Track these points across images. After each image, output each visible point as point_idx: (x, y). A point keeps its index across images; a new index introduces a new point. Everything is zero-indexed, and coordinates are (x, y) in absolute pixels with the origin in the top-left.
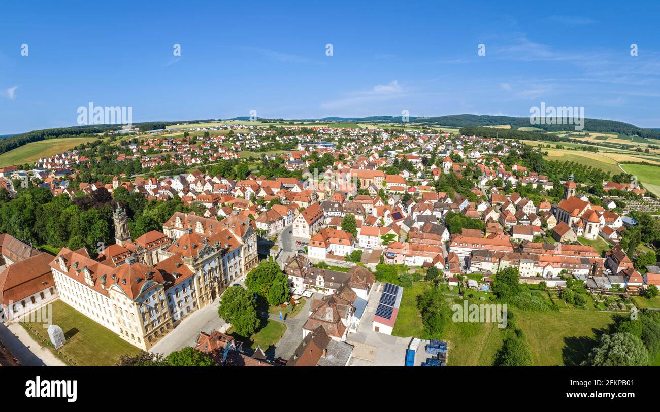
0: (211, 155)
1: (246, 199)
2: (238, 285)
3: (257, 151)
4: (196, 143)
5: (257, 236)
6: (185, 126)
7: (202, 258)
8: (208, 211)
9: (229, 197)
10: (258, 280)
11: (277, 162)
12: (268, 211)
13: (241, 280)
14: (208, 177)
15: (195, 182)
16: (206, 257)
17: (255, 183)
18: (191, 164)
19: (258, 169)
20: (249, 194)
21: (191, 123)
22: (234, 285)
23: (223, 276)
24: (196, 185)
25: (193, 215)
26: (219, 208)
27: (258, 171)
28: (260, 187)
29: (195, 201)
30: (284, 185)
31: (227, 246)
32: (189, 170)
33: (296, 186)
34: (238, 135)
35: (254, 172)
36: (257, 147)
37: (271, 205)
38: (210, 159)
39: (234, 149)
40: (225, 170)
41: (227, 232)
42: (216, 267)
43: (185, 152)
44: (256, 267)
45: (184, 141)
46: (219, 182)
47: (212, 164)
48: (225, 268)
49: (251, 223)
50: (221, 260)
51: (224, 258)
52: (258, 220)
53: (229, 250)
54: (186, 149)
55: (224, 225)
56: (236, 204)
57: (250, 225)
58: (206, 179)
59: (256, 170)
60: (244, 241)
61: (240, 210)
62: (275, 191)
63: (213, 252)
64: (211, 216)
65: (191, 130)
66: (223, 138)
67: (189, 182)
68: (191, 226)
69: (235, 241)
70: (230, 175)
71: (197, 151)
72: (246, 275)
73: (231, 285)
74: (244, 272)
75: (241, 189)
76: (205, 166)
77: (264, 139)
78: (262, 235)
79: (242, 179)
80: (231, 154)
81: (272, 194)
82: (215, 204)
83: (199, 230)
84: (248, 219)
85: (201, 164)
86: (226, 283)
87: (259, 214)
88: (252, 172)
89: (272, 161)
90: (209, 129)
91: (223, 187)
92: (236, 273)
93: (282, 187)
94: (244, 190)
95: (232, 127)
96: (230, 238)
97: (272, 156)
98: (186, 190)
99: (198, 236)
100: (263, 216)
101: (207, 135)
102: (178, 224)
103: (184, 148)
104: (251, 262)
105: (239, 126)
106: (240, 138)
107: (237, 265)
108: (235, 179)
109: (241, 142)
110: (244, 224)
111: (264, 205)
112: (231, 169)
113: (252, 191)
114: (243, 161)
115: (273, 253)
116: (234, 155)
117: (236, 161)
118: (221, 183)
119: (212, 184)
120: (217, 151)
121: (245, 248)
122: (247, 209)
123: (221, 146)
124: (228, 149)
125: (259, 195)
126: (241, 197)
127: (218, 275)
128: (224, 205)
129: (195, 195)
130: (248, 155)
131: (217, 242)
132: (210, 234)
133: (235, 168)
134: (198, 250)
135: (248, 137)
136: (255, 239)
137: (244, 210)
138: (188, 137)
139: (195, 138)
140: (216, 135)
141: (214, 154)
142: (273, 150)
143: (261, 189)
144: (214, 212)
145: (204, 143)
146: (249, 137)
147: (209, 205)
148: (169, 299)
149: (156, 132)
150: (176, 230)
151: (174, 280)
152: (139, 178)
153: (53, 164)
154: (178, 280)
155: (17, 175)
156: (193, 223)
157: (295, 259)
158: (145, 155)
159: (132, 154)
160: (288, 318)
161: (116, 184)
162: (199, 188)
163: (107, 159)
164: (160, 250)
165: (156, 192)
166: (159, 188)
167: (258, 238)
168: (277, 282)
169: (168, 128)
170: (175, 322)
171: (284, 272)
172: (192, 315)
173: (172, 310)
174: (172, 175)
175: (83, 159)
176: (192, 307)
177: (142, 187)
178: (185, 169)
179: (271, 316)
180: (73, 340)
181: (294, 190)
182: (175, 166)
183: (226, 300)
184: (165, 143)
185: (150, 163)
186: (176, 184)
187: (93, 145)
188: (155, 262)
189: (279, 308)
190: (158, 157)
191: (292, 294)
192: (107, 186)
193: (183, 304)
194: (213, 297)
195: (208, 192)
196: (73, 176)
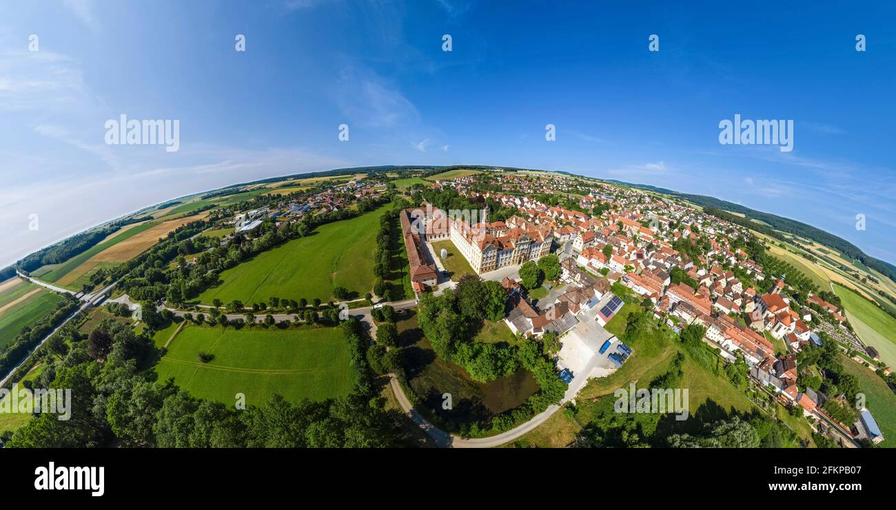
0: (539, 189)
1: (552, 217)
2: (533, 261)
3: (565, 192)
4: (532, 182)
6: (528, 172)
7: (520, 242)
8: (530, 219)
9: (544, 214)
10: (544, 263)
11: (575, 201)
12: (562, 227)
13: (536, 260)
14: (535, 201)
15: (528, 202)
16: (523, 242)
17: (560, 210)
18: (527, 192)
20: (555, 215)
21: (530, 170)
23: (528, 254)
24: (527, 204)
25: (522, 219)
26: (536, 219)
29: (525, 212)
31: (535, 240)
33: (583, 218)
34: (556, 181)
36: (565, 190)
37: (566, 224)
38: (538, 192)
39: (552, 188)
40: (545, 199)
41: (537, 232)
42: (526, 249)
43: (525, 186)
44: (547, 256)
45: (526, 180)
46: (540, 205)
47: (538, 195)
48: (530, 250)
49: (552, 231)
50: (529, 246)
51: (531, 245)
52: (557, 231)
53: (535, 242)
54: (526, 184)
55: (537, 228)
56: (546, 219)
57: (550, 232)
58: (533, 202)
59: (562, 203)
60: (545, 240)
61: (547, 223)
62: (570, 217)
63: (527, 240)
64: (531, 222)
65: (530, 174)
66: (547, 181)
67: (525, 201)
69: (540, 238)
70: (547, 202)
71: (531, 186)
72: (540, 258)
73: (530, 260)
74: (539, 256)
75: (551, 211)
76: (534, 195)
77: (570, 186)
78: (555, 240)
79: (553, 206)
80: (549, 191)
81: (568, 219)
82: (535, 216)
83: (523, 227)
84: (551, 229)
85: (532, 193)
86: (528, 258)
87: (557, 228)
88: (559, 203)
89: (572, 200)
90: (540, 175)
91: (541, 208)
92: (535, 255)
93: (575, 216)
94: (552, 213)
95: (553, 176)
96: (538, 236)
97: (573, 197)
98: (522, 205)
99: (522, 230)
100: (559, 230)
101: (538, 178)
102: (514, 221)
104: (545, 252)
105: (557, 176)
106: (557, 183)
107: (537, 251)
108: (549, 205)
109: (556, 185)
110: (547, 231)
111: (561, 224)
112: (548, 199)
113: (557, 214)
114: (555, 197)
115: (558, 251)
116: (551, 192)
117: (552, 196)
119: (536, 205)
120: (542, 188)
121: (544, 244)
122: (552, 223)
123: (545, 185)
124: (548, 188)
125: (560, 218)
126: (550, 216)
127: (525, 253)
128: (539, 218)
129: (526, 209)
130: (559, 193)
131: (531, 236)
132: (528, 231)
133: (550, 199)
134: (520, 237)
136: (551, 241)
137: (550, 223)
138: (528, 178)
139: (532, 179)
140: (544, 179)
142: (574, 194)
143: (562, 214)
144: (533, 220)
145: (536, 182)
146: (562, 183)
147: (532, 216)
148: (498, 256)
149: (512, 173)
150: (512, 224)
151: (503, 248)
152: (499, 194)
153: (461, 181)
154: (505, 248)
155: (444, 183)
156: (521, 223)
157: (569, 259)
158: (504, 183)
159: (498, 182)
160: (552, 289)
161: (488, 195)
162: (529, 205)
163: (486, 183)
164: (501, 232)
165: (506, 202)
166: (508, 201)
167: (553, 240)
168: (554, 268)
169: (518, 171)
170: (497, 267)
171: (560, 264)
172: (505, 267)
173: (497, 261)
174: (516, 196)
175: (475, 181)
176: (507, 264)
177: (500, 199)
178: (524, 195)
179: (544, 285)
180: (450, 258)
181: (581, 220)
182: (519, 192)
183: (524, 267)
184: (516, 179)
185: (506, 188)
186: (518, 201)
187: (481, 175)
188: (497, 237)
189: (550, 282)
190: (510, 185)
191: (559, 278)
192: (484, 195)
193: (503, 261)
194: (519, 263)
195: (533, 209)
196: (469, 188)
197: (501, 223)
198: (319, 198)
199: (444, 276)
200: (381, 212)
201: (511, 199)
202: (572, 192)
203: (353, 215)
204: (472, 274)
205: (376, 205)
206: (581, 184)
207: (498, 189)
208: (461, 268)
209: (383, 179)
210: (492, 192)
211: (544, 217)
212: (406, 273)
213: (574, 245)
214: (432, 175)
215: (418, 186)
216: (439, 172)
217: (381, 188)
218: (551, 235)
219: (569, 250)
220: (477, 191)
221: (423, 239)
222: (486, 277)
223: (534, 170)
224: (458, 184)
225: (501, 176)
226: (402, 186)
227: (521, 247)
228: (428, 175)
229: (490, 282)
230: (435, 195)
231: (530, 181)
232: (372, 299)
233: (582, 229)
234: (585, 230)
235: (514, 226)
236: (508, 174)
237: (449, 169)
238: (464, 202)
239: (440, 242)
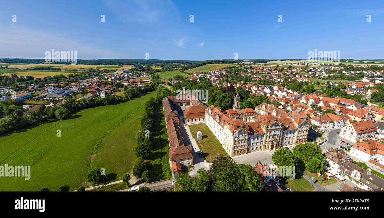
0: (290, 78)
1: (308, 105)
2: (288, 148)
3: (324, 79)
4: (282, 71)
5: (310, 127)
6: (278, 62)
7: (271, 127)
8: (281, 106)
9: (296, 101)
10: (302, 151)
11: (339, 88)
12: (322, 115)
13: (292, 147)
14: (285, 89)
15: (278, 91)
16: (274, 128)
17: (317, 97)
18: (277, 81)
19: (322, 89)
20: (311, 103)
21: (281, 60)
22: (286, 147)
23: (281, 140)
24: (278, 92)
25: (273, 106)
26: (288, 106)
27: (322, 91)
28: (320, 100)
29: (275, 100)
30: (341, 102)
31: (287, 126)
32: (275, 84)
33: (353, 105)
34: (312, 68)
35: (318, 91)
36: (324, 76)
37: (327, 112)
38: (289, 80)
39: (306, 76)
40: (298, 87)
41: (290, 119)
42: (278, 135)
43: (275, 75)
44: (304, 144)
45: (276, 69)
46: (292, 93)
47: (290, 83)
48: (283, 137)
49: (308, 119)
50: (282, 132)
51: (284, 131)
52: (313, 118)
53: (288, 129)
54: (276, 74)
55: (289, 115)
56: (300, 106)
57: (306, 120)
58: (284, 90)
59: (320, 90)
60: (300, 127)
61: (302, 110)
62: (332, 105)
63: (278, 127)
64: (282, 109)
65: (281, 64)
66: (301, 69)
67: (274, 90)
68: (270, 111)
69: (294, 125)
70: (300, 90)
71: (282, 75)
72: (295, 145)
73: (284, 147)
74: (294, 144)
75: (305, 99)
76: (285, 83)
77: (331, 72)
78: (314, 128)
79: (308, 93)
80: (303, 79)
81: (329, 106)
82: (287, 103)
83: (274, 113)
84: (306, 116)
85: (283, 82)
86: (281, 144)
87: (315, 115)
88: (317, 91)
89: (335, 86)
90: (292, 64)
91: (293, 96)
92: (289, 142)
93: (339, 103)
94: (307, 100)
95: (308, 64)
96: (291, 123)
97: (336, 83)
98: (272, 94)
99: (272, 116)
100: (318, 117)
101: (290, 67)
102: (263, 108)
103: (275, 73)
104: (301, 140)
105: (314, 63)
106: (313, 70)
107: (291, 138)
108: (303, 93)
109: (313, 72)
110: (302, 118)
111: (320, 111)
112: (302, 87)
113: (313, 101)
114: (311, 84)
115: (318, 140)
116: (306, 79)
117: (306, 83)
118: (293, 93)
119: (288, 93)
120: (295, 76)
121: (299, 131)
122: (307, 111)
123: (298, 74)
124: (302, 75)
125: (318, 105)
126: (305, 104)
127: (278, 139)
128: (292, 105)
129: (276, 97)
130: (316, 80)
131: (282, 123)
132: (279, 117)
133: (305, 87)
134: (270, 123)
135: (318, 70)
136: (308, 128)
137: (305, 111)
138: (279, 68)
139: (283, 69)
140: (296, 68)
141: (292, 78)
142: (337, 79)
143: (321, 101)
144: (284, 107)
145: (287, 71)
146: (320, 70)
147: (283, 103)
148: (249, 140)
149: (261, 64)
150: (262, 110)
151: (254, 132)
152: (249, 84)
153: (214, 73)
154: (256, 133)
155: (200, 76)
156: (272, 110)
157: (337, 150)
158: (254, 74)
159: (248, 73)
160: (317, 183)
161: (238, 85)
162: (280, 94)
163: (237, 74)
164: (251, 117)
165: (256, 91)
166: (257, 90)
167: (310, 129)
168: (315, 158)
169: (268, 63)
170: (248, 151)
171: (324, 155)
172: (257, 152)
173: (249, 145)
174: (265, 85)
175: (227, 73)
176: (259, 148)
177: (249, 88)
178: (274, 84)
179: (305, 176)
180: (205, 140)
181: (349, 107)
182: (268, 81)
183: (278, 153)
184: (265, 70)
185: (256, 78)
186: (267, 90)
187: (232, 68)
188: (248, 122)
189: (313, 174)
190: (259, 76)
191: (326, 171)
192: (234, 85)
193: (255, 145)
194: (272, 148)
195: (284, 97)
196: (222, 79)
197: (251, 110)
198: (84, 83)
199: (199, 157)
200: (146, 99)
201: (260, 88)
202: (335, 77)
203: (120, 101)
204: (225, 156)
205: (142, 92)
206: (349, 69)
207: (248, 79)
208: (215, 150)
209: (148, 71)
210: (242, 82)
211: (296, 105)
212: (165, 153)
213: (341, 135)
214: (190, 68)
215: (178, 77)
216: (195, 66)
217: (147, 79)
218: (308, 121)
219: (336, 141)
220: (228, 82)
221: (182, 122)
222: (239, 159)
223: (286, 60)
224: (212, 76)
225: (251, 68)
226: (165, 77)
227: (273, 133)
228: (186, 69)
229: (242, 166)
230: (193, 85)
231: (281, 70)
232: (130, 181)
233: (353, 118)
234: (358, 119)
235: (264, 113)
236: (258, 66)
237: (204, 63)
238: (217, 91)
239: (196, 125)
